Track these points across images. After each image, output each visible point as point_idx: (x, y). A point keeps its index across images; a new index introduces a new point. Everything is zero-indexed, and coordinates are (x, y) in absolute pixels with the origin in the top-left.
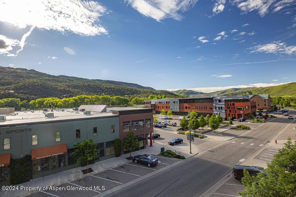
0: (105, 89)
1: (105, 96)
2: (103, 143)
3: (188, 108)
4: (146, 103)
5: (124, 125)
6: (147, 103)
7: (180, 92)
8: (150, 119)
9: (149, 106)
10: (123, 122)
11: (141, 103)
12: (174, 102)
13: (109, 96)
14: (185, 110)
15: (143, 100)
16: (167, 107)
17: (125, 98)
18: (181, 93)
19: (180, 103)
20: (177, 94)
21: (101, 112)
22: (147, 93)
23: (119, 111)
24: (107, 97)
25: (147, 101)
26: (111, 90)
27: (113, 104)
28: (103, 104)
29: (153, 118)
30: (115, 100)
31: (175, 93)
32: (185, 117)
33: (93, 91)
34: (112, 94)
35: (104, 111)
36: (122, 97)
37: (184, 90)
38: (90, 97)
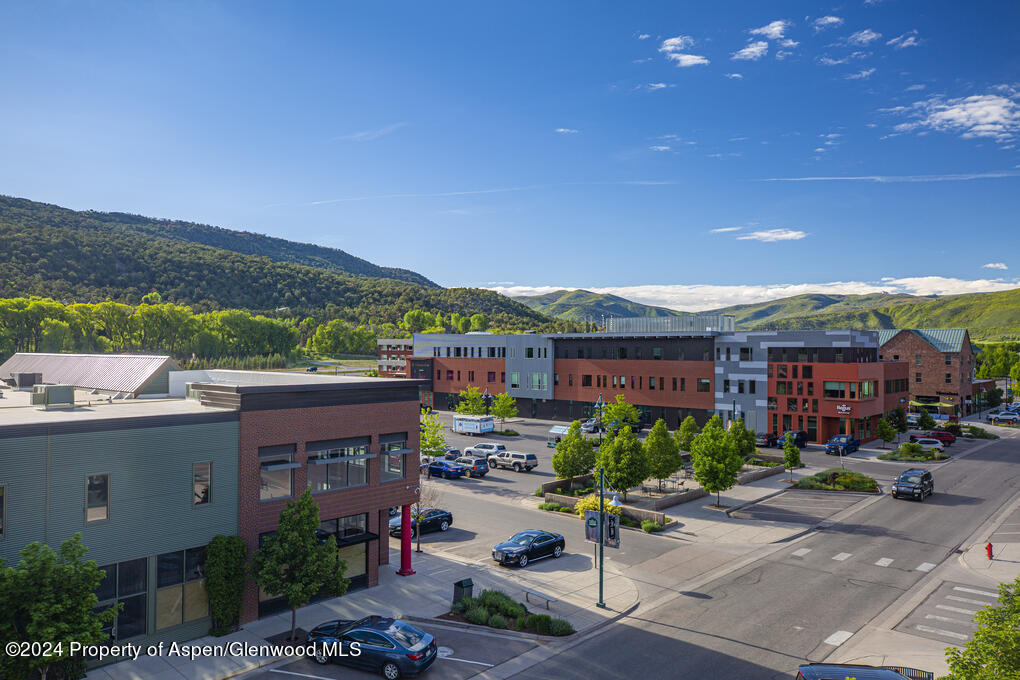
0: (165, 271)
1: (166, 308)
2: (143, 563)
3: (594, 381)
4: (389, 354)
5: (265, 464)
6: (393, 352)
7: (559, 301)
8: (405, 435)
9: (403, 368)
10: (262, 450)
11: (363, 349)
12: (530, 353)
13: (187, 309)
14: (582, 394)
15: (370, 338)
16: (491, 376)
17: (274, 321)
18: (564, 307)
19: (557, 356)
20: (545, 313)
21: (137, 394)
22: (392, 303)
23: (238, 390)
24: (172, 313)
25: (394, 342)
26: (200, 278)
27: (210, 352)
28: (148, 347)
29: (418, 429)
30: (220, 330)
31: (537, 309)
32: (577, 427)
33: (92, 277)
34: (200, 297)
35: (156, 387)
36: (258, 318)
37: (580, 294)
38: (72, 308)
